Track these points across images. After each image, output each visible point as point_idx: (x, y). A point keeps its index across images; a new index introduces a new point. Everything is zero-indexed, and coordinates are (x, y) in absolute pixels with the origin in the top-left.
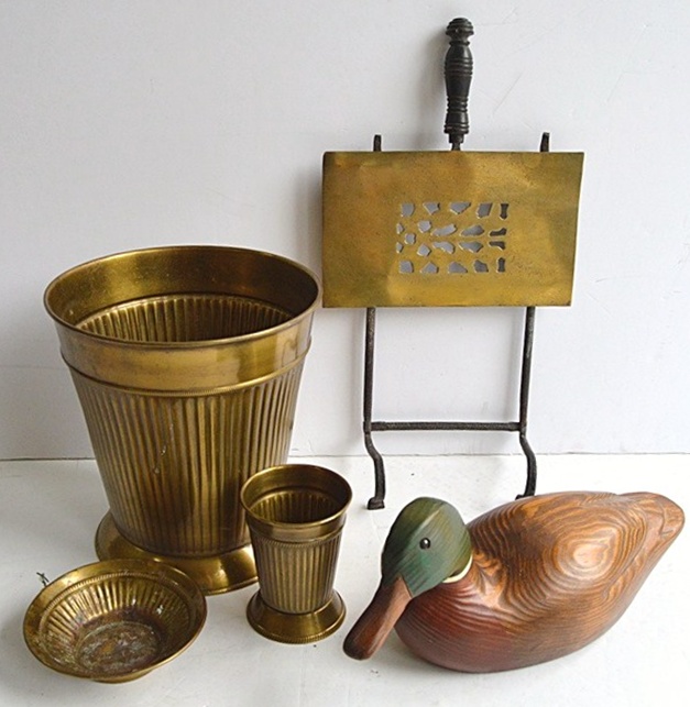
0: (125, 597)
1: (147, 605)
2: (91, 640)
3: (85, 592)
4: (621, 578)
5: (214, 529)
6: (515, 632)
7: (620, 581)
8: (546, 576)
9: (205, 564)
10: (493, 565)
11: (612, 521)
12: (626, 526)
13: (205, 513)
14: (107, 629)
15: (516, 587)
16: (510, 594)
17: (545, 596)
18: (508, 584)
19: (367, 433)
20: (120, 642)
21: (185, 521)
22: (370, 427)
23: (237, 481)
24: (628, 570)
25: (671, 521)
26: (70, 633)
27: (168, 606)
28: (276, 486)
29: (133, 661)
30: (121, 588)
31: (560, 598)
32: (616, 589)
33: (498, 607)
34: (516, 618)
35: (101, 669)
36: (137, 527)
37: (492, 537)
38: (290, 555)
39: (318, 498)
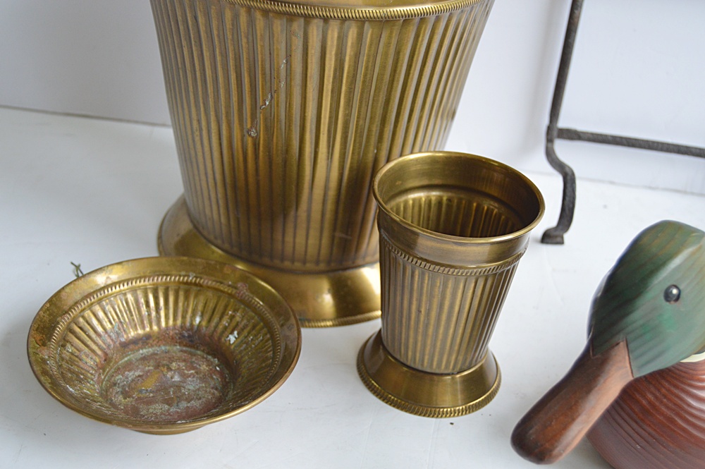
0: (185, 312)
1: (216, 327)
2: (129, 366)
3: (130, 297)
5: (326, 234)
9: (307, 283)
13: (317, 207)
14: (154, 354)
19: (550, 140)
20: (169, 374)
21: (285, 216)
22: (555, 133)
23: (370, 165)
26: (99, 352)
27: (245, 332)
28: (425, 182)
29: (184, 404)
30: (181, 299)
35: (135, 411)
36: (215, 216)
38: (438, 284)
39: (486, 208)
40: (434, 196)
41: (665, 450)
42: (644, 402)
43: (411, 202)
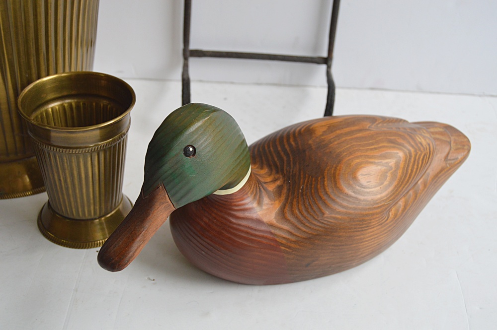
4: (403, 200)
6: (289, 247)
7: (401, 203)
8: (326, 193)
10: (275, 180)
11: (400, 144)
12: (412, 150)
15: (295, 203)
16: (287, 210)
17: (323, 214)
18: (287, 199)
19: (186, 59)
22: (188, 53)
24: (411, 192)
25: (457, 149)
28: (65, 93)
31: (339, 216)
32: (398, 210)
33: (274, 222)
34: (291, 233)
37: (278, 153)
38: (65, 161)
39: (102, 105)
40: (58, 105)
41: (219, 253)
42: (202, 223)
43: (50, 110)
